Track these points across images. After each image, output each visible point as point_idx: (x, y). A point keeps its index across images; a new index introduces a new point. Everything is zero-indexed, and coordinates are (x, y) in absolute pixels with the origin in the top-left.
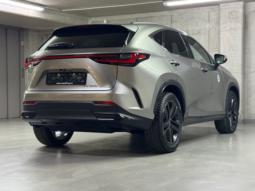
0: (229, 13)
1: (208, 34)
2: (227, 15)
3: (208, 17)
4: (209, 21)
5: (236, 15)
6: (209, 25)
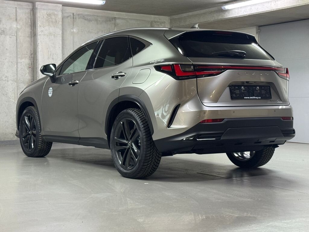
0: (48, 15)
1: (15, 35)
2: (45, 17)
3: (15, 15)
4: (16, 20)
5: (56, 19)
6: (16, 24)
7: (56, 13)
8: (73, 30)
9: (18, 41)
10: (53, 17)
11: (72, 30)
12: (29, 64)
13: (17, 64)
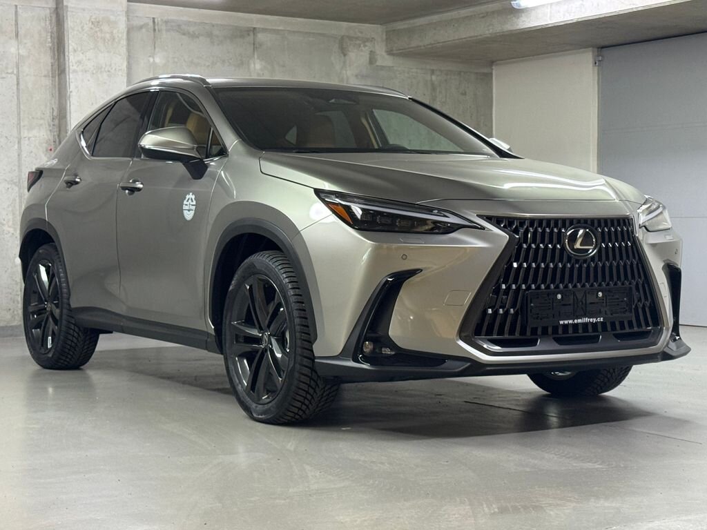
0: (92, 23)
1: (15, 72)
2: (86, 28)
3: (13, 23)
4: (17, 35)
5: (112, 32)
6: (17, 47)
7: (112, 18)
8: (153, 58)
9: (22, 86)
10: (106, 28)
11: (151, 60)
12: (47, 142)
13: (19, 142)
